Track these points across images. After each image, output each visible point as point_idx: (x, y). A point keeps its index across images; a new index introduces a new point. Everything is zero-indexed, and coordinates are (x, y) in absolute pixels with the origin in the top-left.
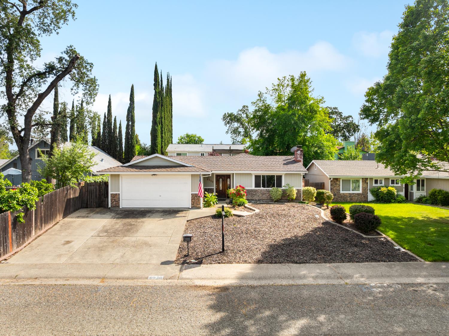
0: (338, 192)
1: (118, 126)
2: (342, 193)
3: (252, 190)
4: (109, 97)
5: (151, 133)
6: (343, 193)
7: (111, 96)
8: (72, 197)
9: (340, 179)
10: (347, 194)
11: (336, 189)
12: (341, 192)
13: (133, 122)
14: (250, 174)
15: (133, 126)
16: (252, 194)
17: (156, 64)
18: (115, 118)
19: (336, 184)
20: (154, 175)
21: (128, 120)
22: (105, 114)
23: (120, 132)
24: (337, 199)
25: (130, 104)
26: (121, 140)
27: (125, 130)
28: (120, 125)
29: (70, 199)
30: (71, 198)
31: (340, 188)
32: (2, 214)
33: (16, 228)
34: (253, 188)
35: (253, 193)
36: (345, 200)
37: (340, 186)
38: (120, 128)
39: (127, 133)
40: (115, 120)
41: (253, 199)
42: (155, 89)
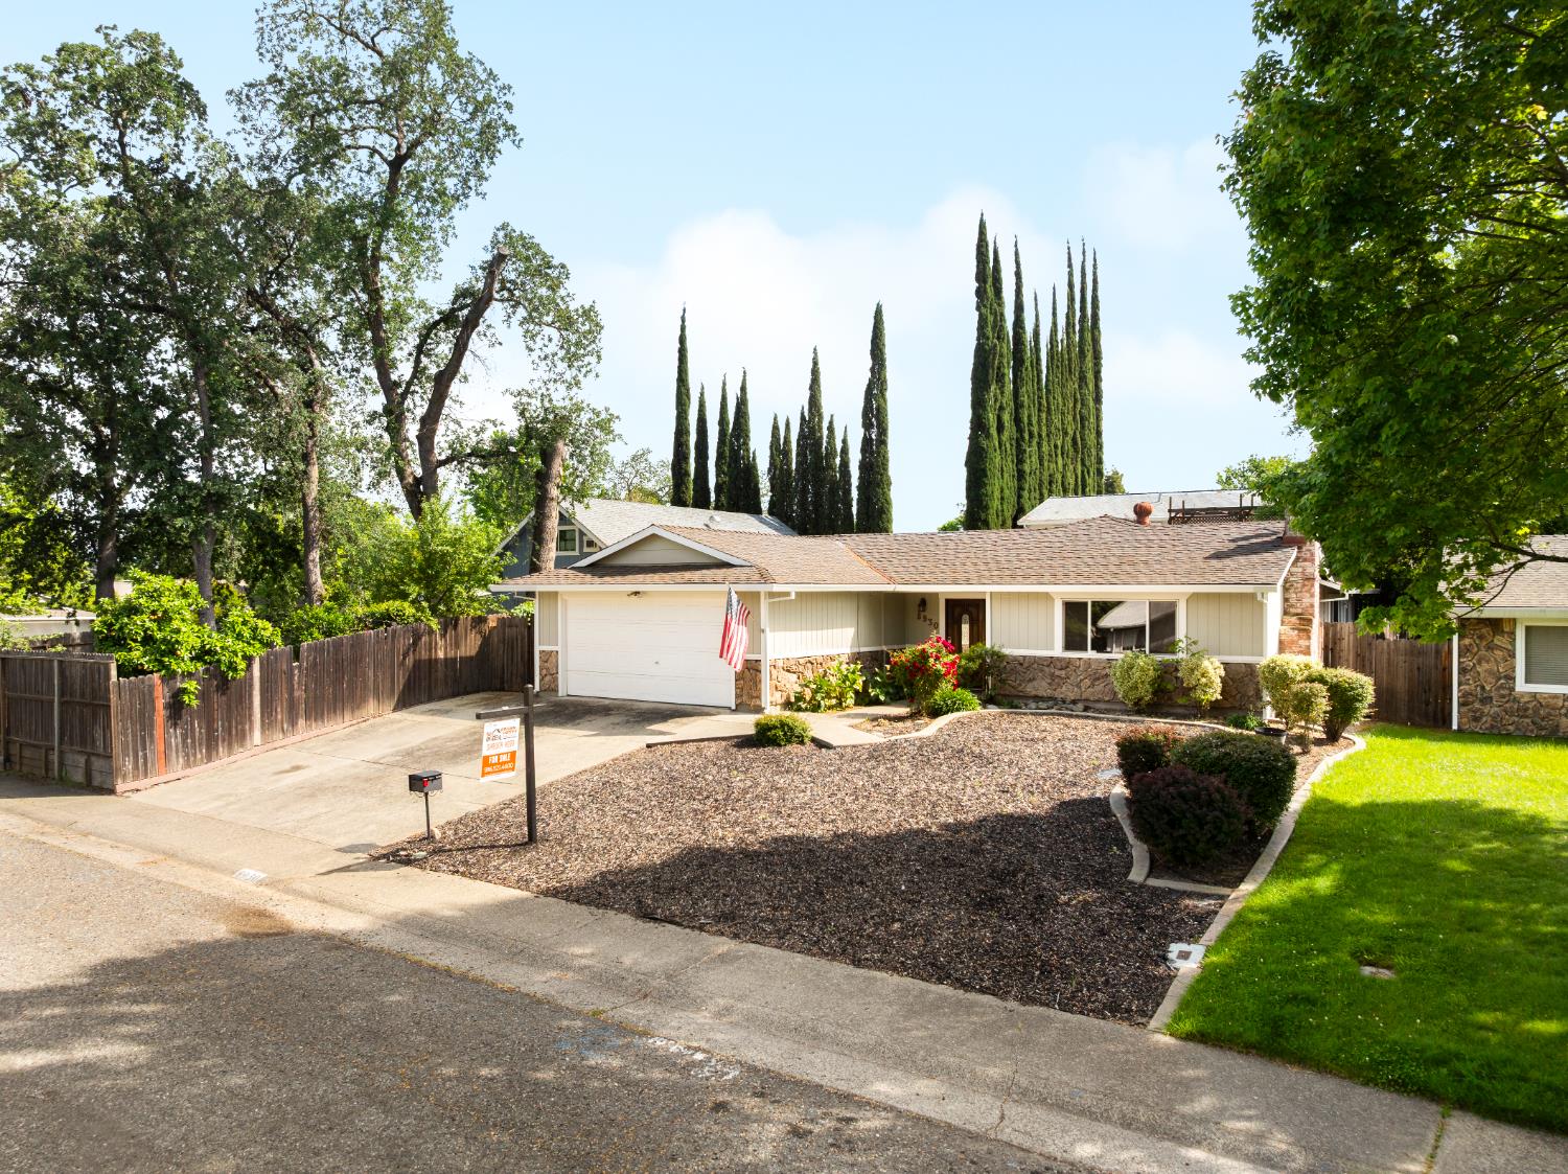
0: (1502, 687)
1: (839, 446)
2: (1523, 694)
3: (1052, 661)
4: (812, 355)
5: (967, 464)
6: (1534, 695)
7: (818, 351)
8: (441, 655)
9: (1514, 621)
10: (1555, 696)
11: (1490, 672)
12: (1521, 686)
13: (883, 432)
14: (1047, 597)
15: (882, 442)
16: (1052, 676)
17: (981, 220)
18: (831, 423)
19: (1490, 648)
20: (636, 593)
21: (867, 425)
22: (802, 414)
23: (845, 464)
24: (1494, 719)
25: (872, 370)
26: (848, 492)
27: (860, 456)
28: (844, 441)
29: (432, 663)
30: (436, 660)
31: (1513, 669)
32: (132, 678)
33: (180, 718)
34: (1057, 650)
35: (1057, 673)
36: (1542, 728)
37: (1513, 656)
38: (845, 451)
39: (865, 467)
40: (831, 428)
41: (1058, 694)
42: (978, 308)
